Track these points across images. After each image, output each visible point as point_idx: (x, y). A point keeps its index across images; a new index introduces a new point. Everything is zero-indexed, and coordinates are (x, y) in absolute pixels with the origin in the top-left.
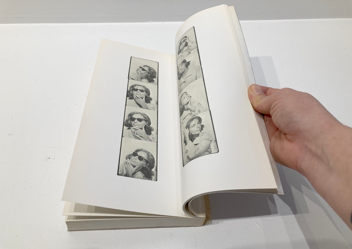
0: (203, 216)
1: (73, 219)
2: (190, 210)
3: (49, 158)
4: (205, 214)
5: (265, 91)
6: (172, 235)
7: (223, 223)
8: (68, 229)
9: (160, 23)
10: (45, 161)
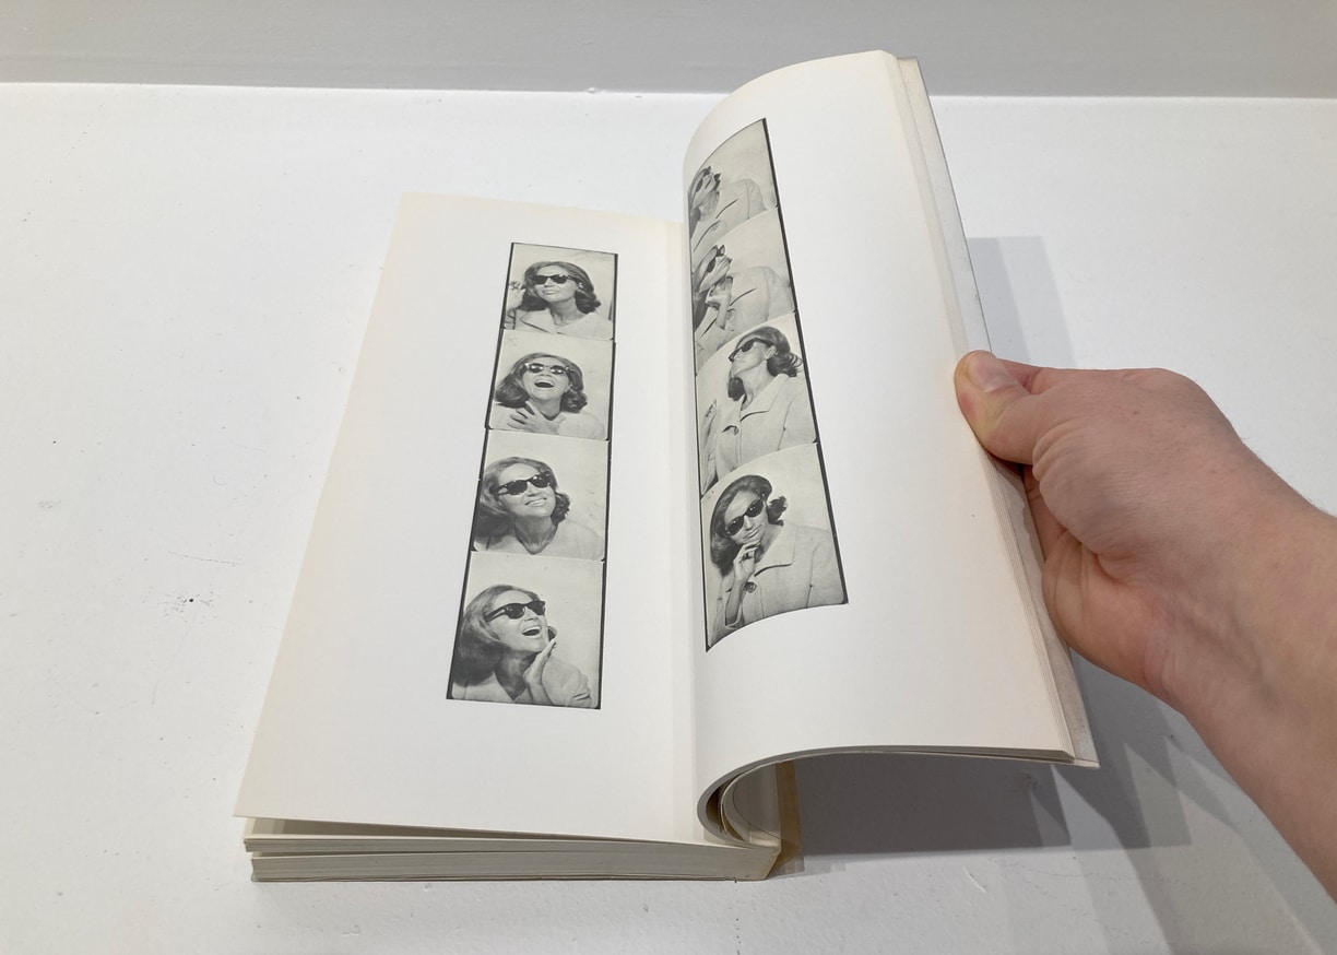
0: (770, 842)
1: (274, 833)
2: (725, 818)
3: (191, 601)
4: (778, 834)
5: (1027, 379)
6: (647, 910)
7: (844, 869)
8: (255, 873)
9: (631, 96)
10: (177, 609)
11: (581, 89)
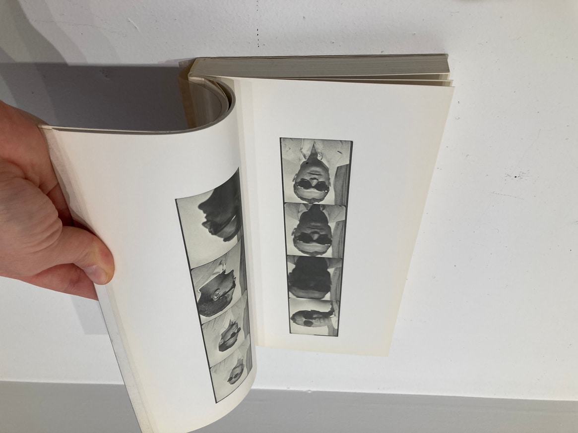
0: (193, 79)
3: (516, 177)
4: (190, 82)
8: (446, 59)
9: (292, 388)
10: (523, 173)
11: (314, 392)
